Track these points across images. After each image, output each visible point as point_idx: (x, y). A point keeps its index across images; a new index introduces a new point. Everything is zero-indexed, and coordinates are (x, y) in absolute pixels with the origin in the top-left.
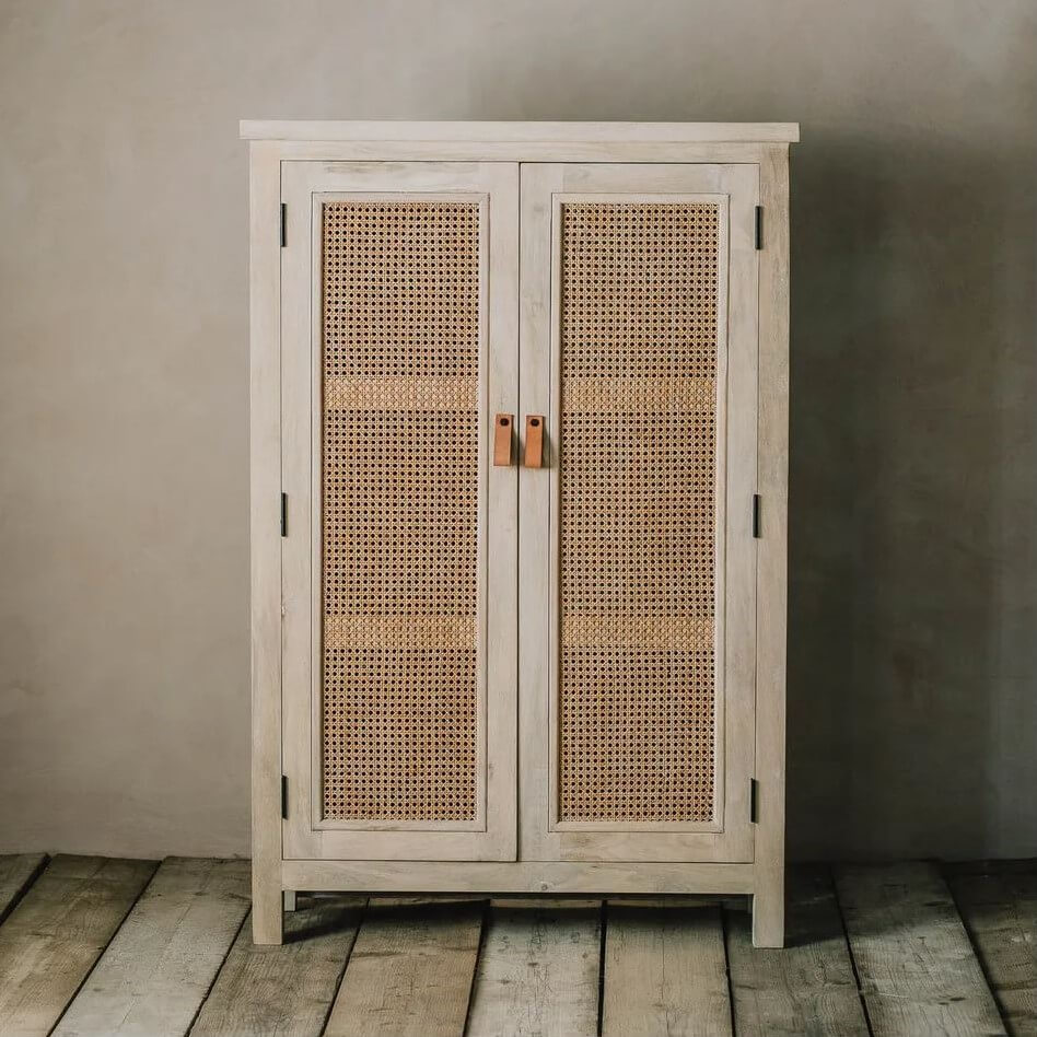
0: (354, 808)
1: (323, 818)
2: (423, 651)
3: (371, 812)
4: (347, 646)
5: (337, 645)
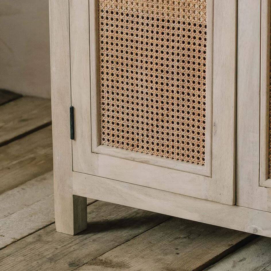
0: (121, 140)
1: (100, 144)
2: (168, 21)
3: (133, 145)
4: (116, 9)
5: (108, 7)
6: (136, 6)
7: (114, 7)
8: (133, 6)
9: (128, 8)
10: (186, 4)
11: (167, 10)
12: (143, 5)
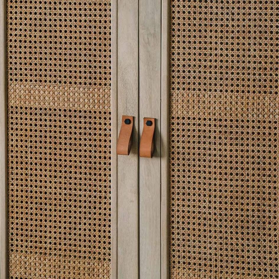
4: (25, 275)
5: (18, 274)
6: (44, 272)
7: (23, 273)
8: (41, 272)
9: (36, 274)
10: (91, 269)
11: (73, 275)
12: (50, 271)
